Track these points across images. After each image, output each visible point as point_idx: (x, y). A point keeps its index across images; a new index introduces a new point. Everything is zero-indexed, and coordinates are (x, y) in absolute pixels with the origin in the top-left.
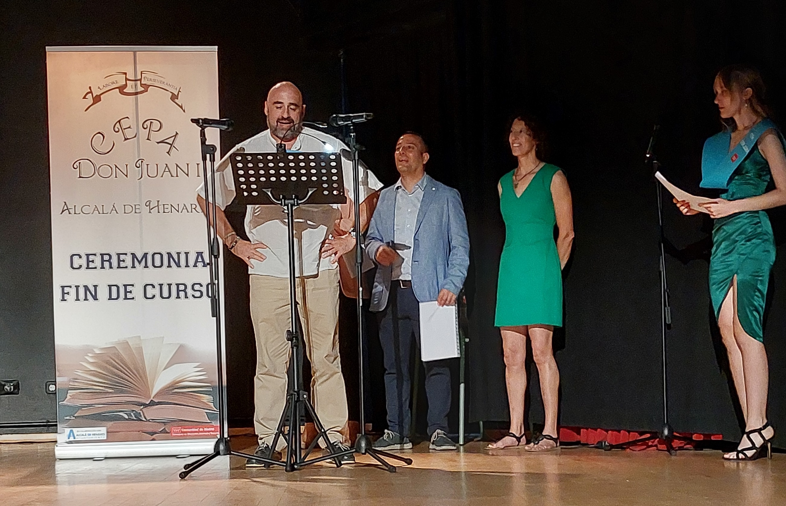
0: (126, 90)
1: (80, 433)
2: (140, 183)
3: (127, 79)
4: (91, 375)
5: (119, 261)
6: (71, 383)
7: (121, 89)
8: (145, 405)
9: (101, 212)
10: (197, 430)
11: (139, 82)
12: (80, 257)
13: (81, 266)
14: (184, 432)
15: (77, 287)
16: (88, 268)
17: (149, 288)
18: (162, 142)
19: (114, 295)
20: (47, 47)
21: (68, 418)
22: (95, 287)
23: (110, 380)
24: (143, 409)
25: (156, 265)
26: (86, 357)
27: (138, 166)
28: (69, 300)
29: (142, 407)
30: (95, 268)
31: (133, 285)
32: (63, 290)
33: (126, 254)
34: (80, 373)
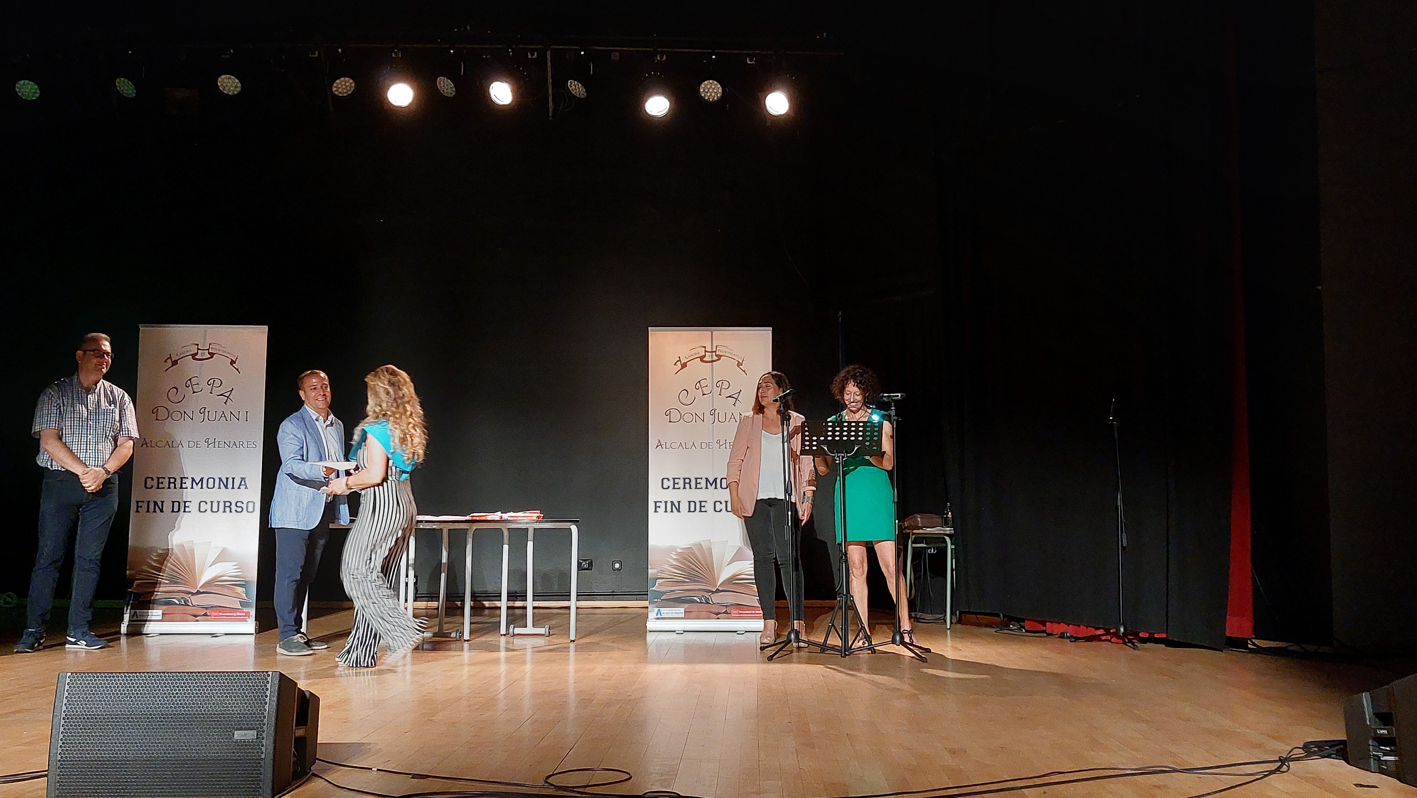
0: (707, 358)
1: (665, 611)
2: (713, 426)
3: (706, 351)
4: (674, 568)
5: (696, 483)
6: (659, 574)
7: (702, 358)
8: (713, 592)
9: (684, 447)
10: (750, 612)
11: (714, 353)
12: (669, 480)
13: (669, 487)
14: (741, 614)
15: (666, 502)
16: (674, 488)
17: (718, 504)
18: (730, 397)
19: (692, 509)
20: (649, 328)
21: (656, 600)
22: (679, 502)
23: (688, 573)
24: (711, 596)
25: (723, 487)
26: (671, 555)
27: (712, 414)
28: (659, 512)
29: (710, 594)
30: (679, 488)
31: (706, 502)
32: (656, 504)
33: (702, 479)
34: (666, 567)
